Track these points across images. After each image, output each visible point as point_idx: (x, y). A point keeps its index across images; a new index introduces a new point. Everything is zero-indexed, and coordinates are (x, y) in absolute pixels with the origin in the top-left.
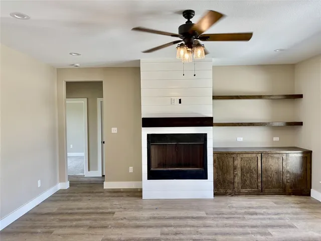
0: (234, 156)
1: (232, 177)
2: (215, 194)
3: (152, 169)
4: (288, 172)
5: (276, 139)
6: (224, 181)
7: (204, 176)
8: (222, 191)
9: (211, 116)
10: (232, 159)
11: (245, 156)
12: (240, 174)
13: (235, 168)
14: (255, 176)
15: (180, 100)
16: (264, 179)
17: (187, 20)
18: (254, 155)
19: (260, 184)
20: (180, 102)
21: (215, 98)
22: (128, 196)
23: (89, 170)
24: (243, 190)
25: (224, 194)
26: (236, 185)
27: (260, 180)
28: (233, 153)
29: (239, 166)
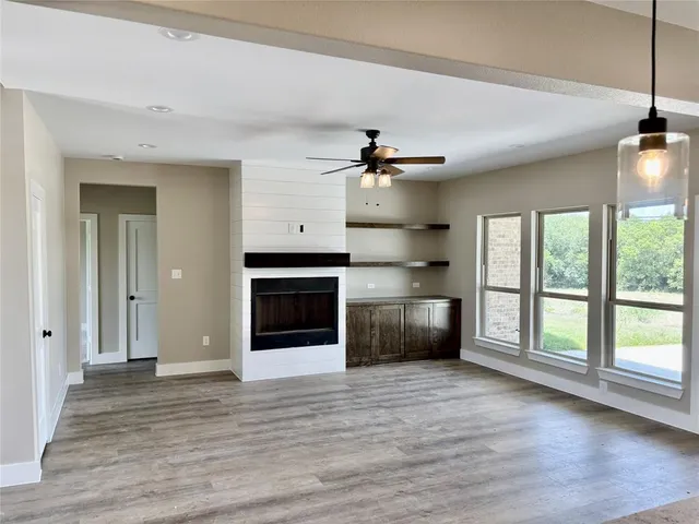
0: (370, 308)
1: (368, 339)
2: (348, 366)
3: (258, 334)
4: (435, 329)
5: (416, 285)
6: (358, 345)
7: (334, 340)
8: (355, 359)
9: (343, 251)
10: (368, 314)
11: (384, 308)
12: (378, 335)
13: (372, 326)
14: (397, 336)
15: (302, 227)
16: (408, 339)
17: (370, 140)
18: (396, 307)
19: (402, 347)
20: (302, 230)
21: (349, 225)
22: (214, 381)
23: (100, 352)
24: (383, 357)
25: (358, 365)
26: (373, 349)
27: (402, 341)
28: (370, 305)
29: (377, 323)
